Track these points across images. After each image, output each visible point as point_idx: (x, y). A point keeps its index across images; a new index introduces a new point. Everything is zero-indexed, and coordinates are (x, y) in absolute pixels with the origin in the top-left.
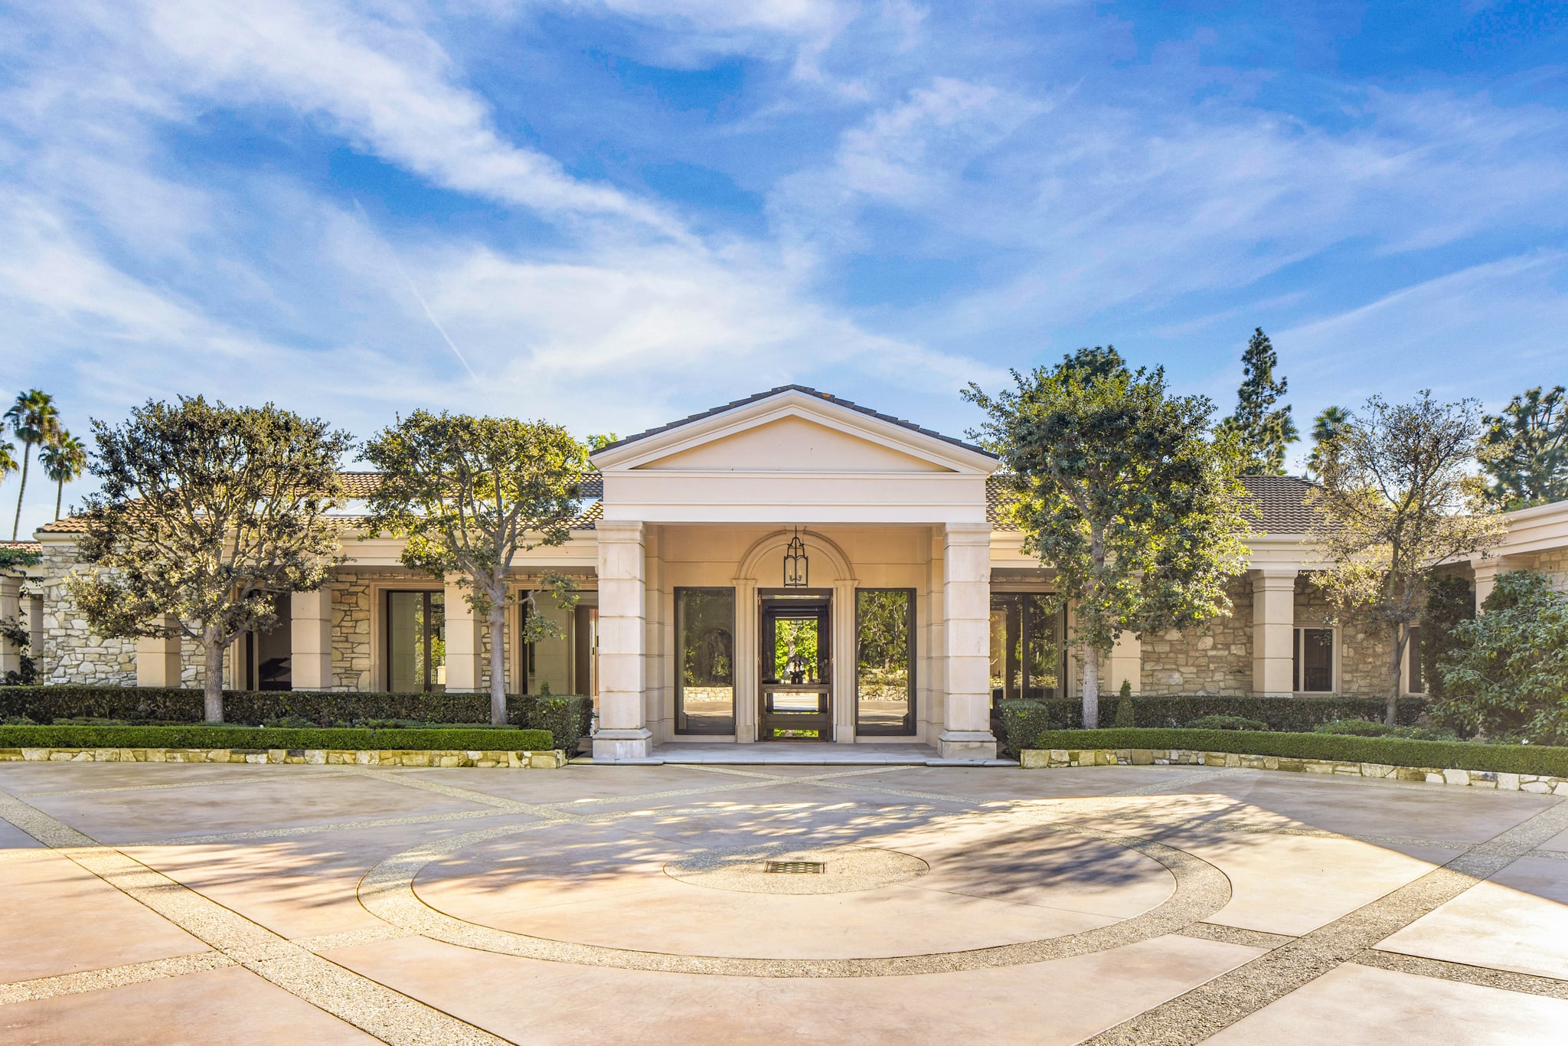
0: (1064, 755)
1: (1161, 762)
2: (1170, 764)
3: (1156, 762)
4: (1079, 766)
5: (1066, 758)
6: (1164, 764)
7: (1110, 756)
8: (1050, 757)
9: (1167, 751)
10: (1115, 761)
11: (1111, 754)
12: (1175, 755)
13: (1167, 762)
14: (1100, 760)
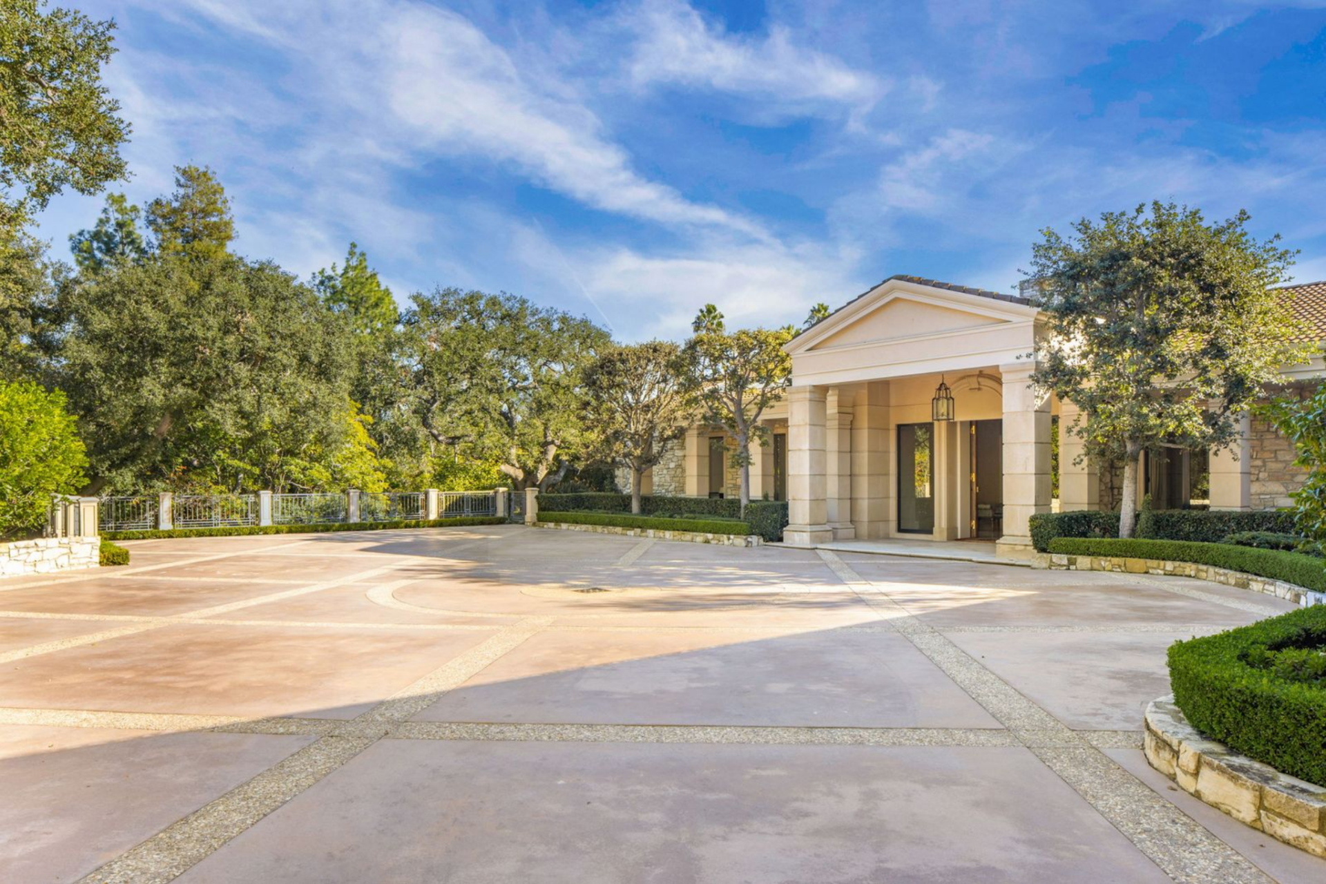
0: (1063, 559)
1: (1155, 572)
2: (1165, 574)
3: (1151, 571)
4: (1077, 569)
5: (1065, 562)
6: (1158, 574)
7: (1104, 562)
8: (1051, 560)
9: (1162, 563)
10: (1110, 567)
11: (1106, 561)
12: (1169, 566)
13: (1162, 572)
14: (1095, 566)
